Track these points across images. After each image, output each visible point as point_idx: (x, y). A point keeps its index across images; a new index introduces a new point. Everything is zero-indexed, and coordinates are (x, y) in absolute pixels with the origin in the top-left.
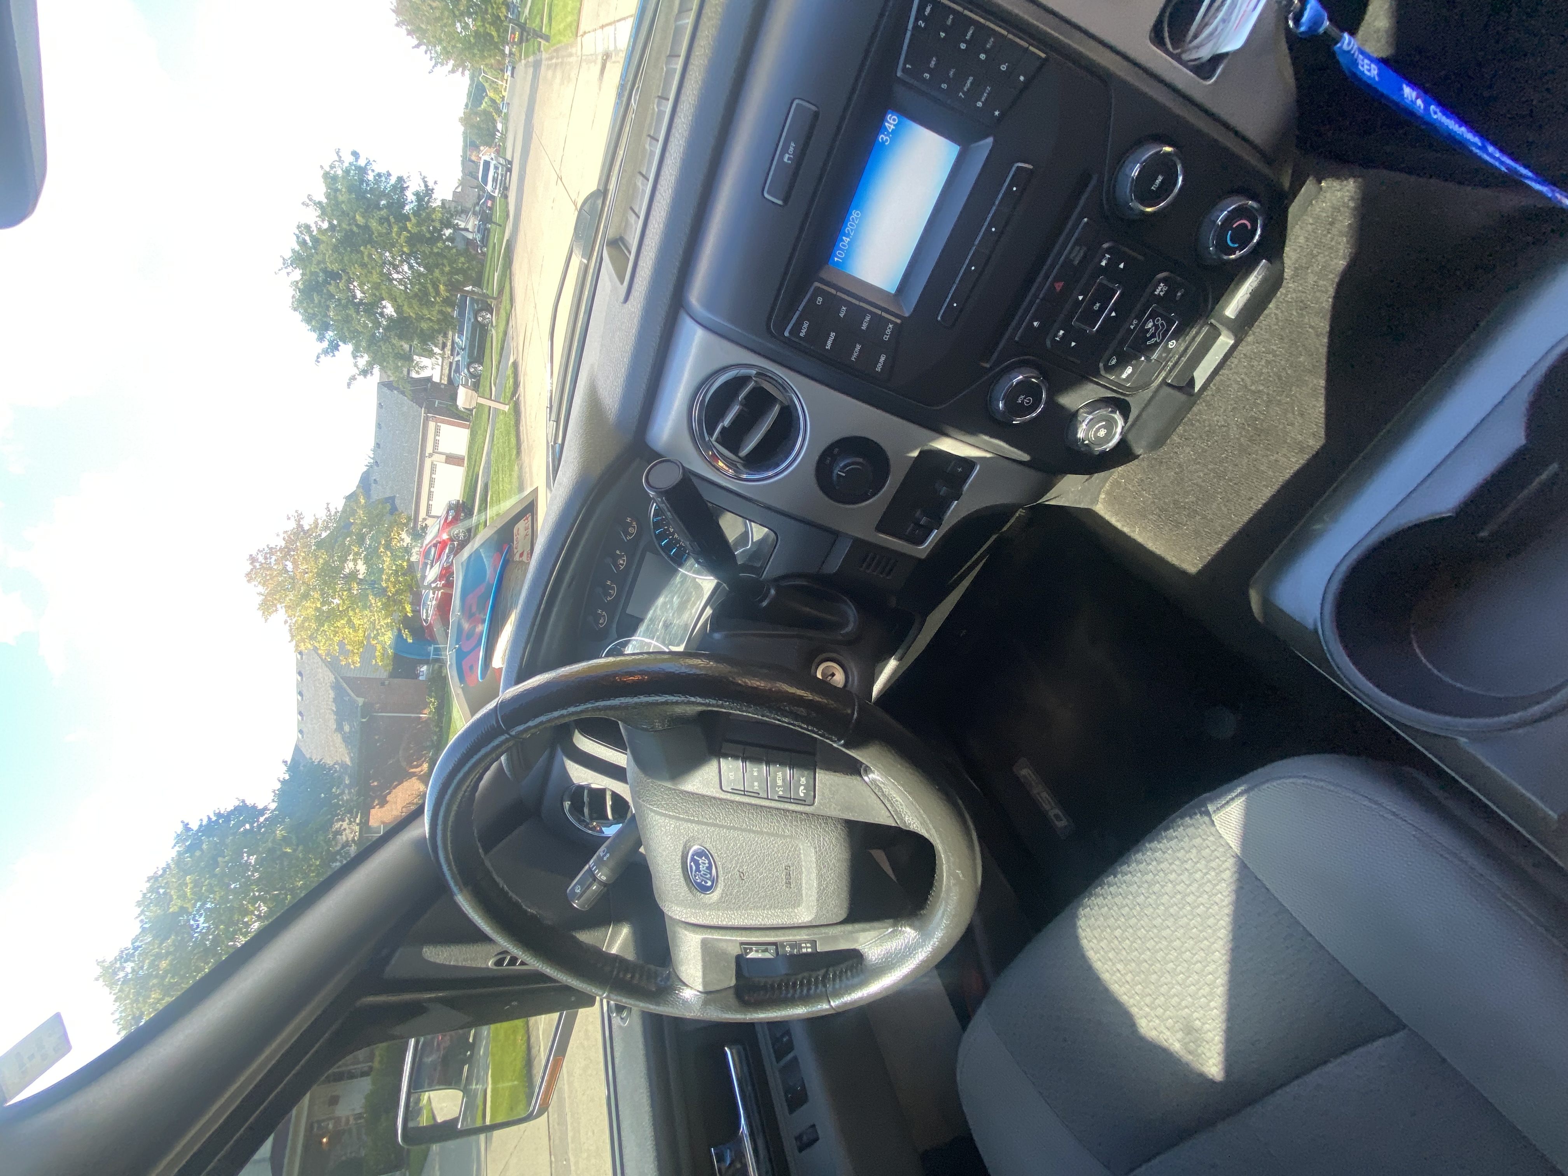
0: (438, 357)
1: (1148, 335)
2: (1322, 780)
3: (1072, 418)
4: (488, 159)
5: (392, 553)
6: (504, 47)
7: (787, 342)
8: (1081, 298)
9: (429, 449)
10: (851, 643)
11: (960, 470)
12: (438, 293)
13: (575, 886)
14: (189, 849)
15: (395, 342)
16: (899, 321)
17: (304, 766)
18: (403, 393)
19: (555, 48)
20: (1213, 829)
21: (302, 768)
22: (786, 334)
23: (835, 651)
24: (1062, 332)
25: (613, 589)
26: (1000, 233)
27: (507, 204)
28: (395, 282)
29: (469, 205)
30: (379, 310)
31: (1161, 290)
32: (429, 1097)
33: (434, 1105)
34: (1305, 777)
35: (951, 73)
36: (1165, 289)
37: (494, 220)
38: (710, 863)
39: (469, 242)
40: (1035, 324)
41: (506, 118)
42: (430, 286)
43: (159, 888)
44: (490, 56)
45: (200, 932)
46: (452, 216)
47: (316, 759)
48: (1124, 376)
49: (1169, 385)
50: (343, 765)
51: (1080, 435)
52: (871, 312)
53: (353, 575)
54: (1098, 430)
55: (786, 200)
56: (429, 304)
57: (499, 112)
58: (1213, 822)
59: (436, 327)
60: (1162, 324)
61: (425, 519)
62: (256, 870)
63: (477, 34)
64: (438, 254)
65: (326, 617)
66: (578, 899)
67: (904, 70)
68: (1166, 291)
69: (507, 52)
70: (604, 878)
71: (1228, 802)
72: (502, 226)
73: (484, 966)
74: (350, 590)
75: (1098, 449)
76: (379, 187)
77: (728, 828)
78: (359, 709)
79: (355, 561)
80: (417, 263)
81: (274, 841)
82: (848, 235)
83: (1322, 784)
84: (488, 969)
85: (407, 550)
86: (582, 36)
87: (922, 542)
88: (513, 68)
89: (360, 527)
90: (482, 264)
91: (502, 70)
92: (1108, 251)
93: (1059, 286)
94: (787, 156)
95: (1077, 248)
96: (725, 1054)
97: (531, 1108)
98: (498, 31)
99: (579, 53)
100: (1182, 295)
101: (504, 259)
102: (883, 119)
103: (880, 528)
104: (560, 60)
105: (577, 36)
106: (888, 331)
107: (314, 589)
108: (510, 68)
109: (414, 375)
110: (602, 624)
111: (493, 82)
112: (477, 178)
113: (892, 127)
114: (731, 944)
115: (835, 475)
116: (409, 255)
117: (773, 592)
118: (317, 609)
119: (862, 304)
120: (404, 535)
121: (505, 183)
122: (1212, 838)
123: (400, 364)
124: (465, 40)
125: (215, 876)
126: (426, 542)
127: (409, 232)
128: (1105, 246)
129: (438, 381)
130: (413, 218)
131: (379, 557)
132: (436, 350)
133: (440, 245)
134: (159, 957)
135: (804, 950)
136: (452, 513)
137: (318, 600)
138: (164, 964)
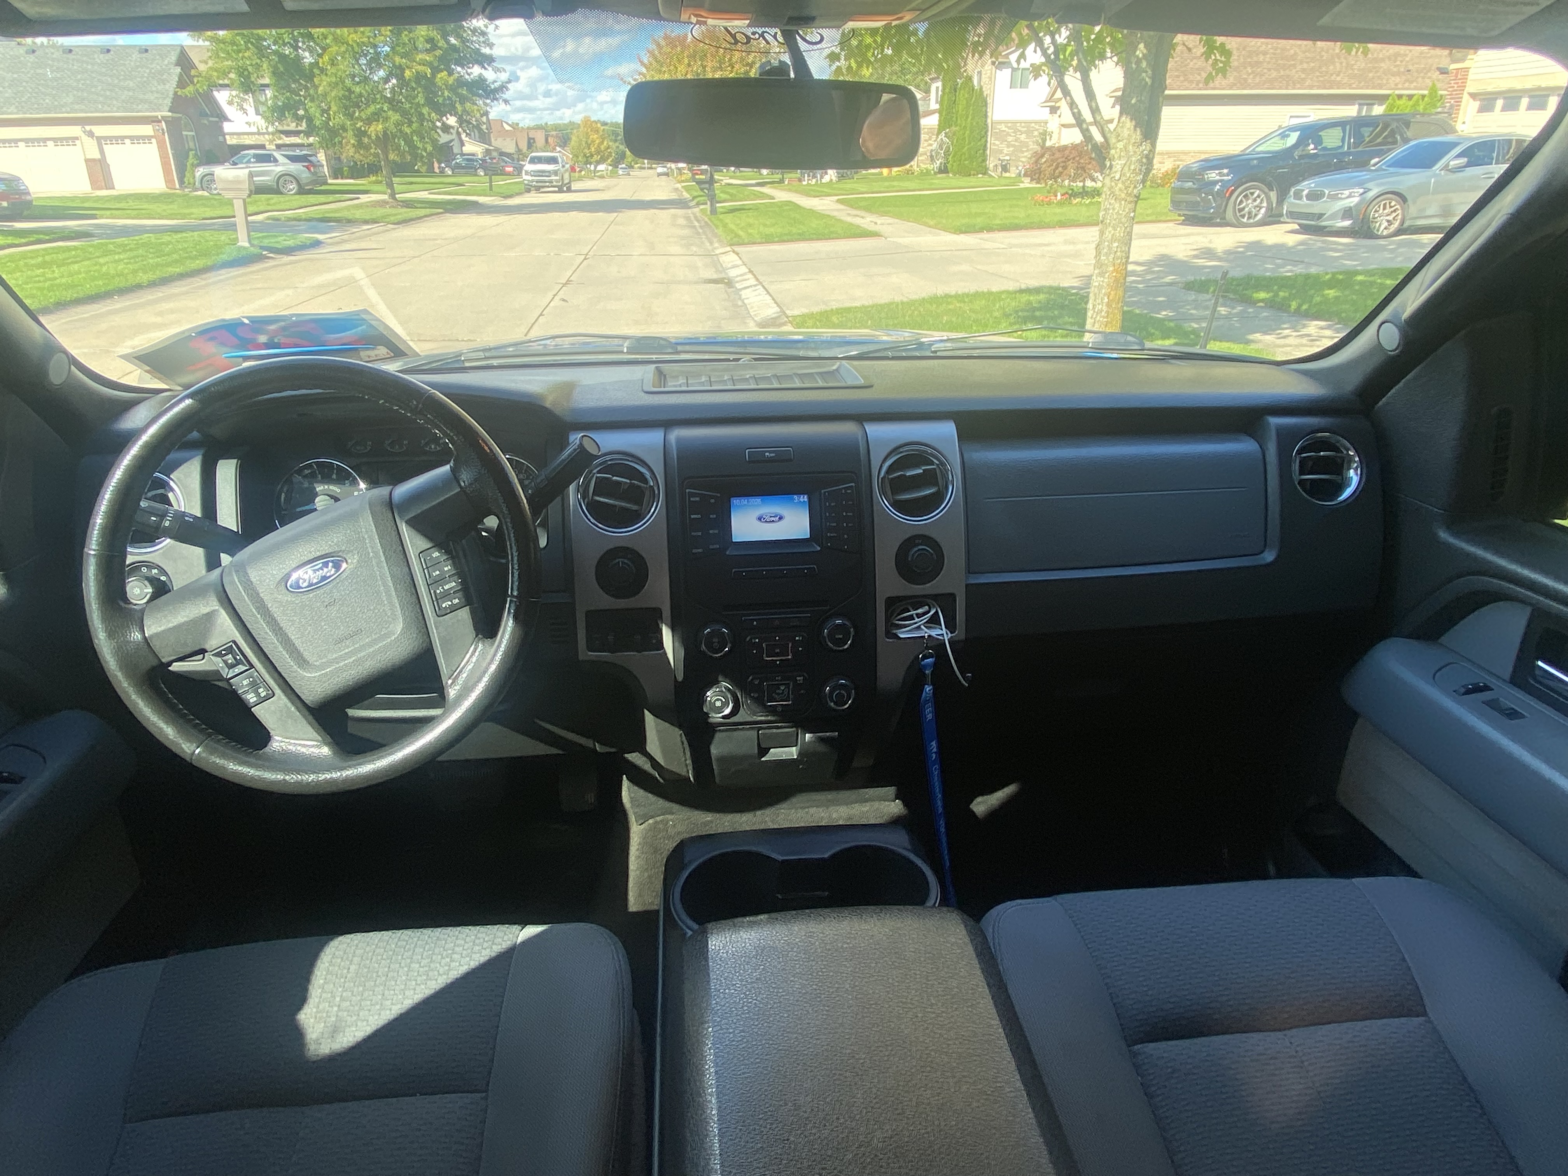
3: (714, 685)
7: (682, 493)
8: (777, 639)
9: (100, 130)
11: (654, 641)
18: (182, 82)
22: (687, 491)
27: (517, 194)
31: (800, 680)
37: (493, 178)
40: (755, 623)
42: (372, 109)
55: (749, 462)
64: (421, 114)
67: (826, 493)
82: (747, 501)
86: (734, 252)
87: (592, 650)
92: (804, 637)
93: (777, 623)
94: (768, 454)
95: (796, 620)
99: (717, 252)
102: (802, 494)
103: (587, 612)
105: (731, 245)
106: (714, 546)
113: (801, 500)
115: (617, 560)
119: (721, 525)
128: (805, 634)
130: (452, 78)
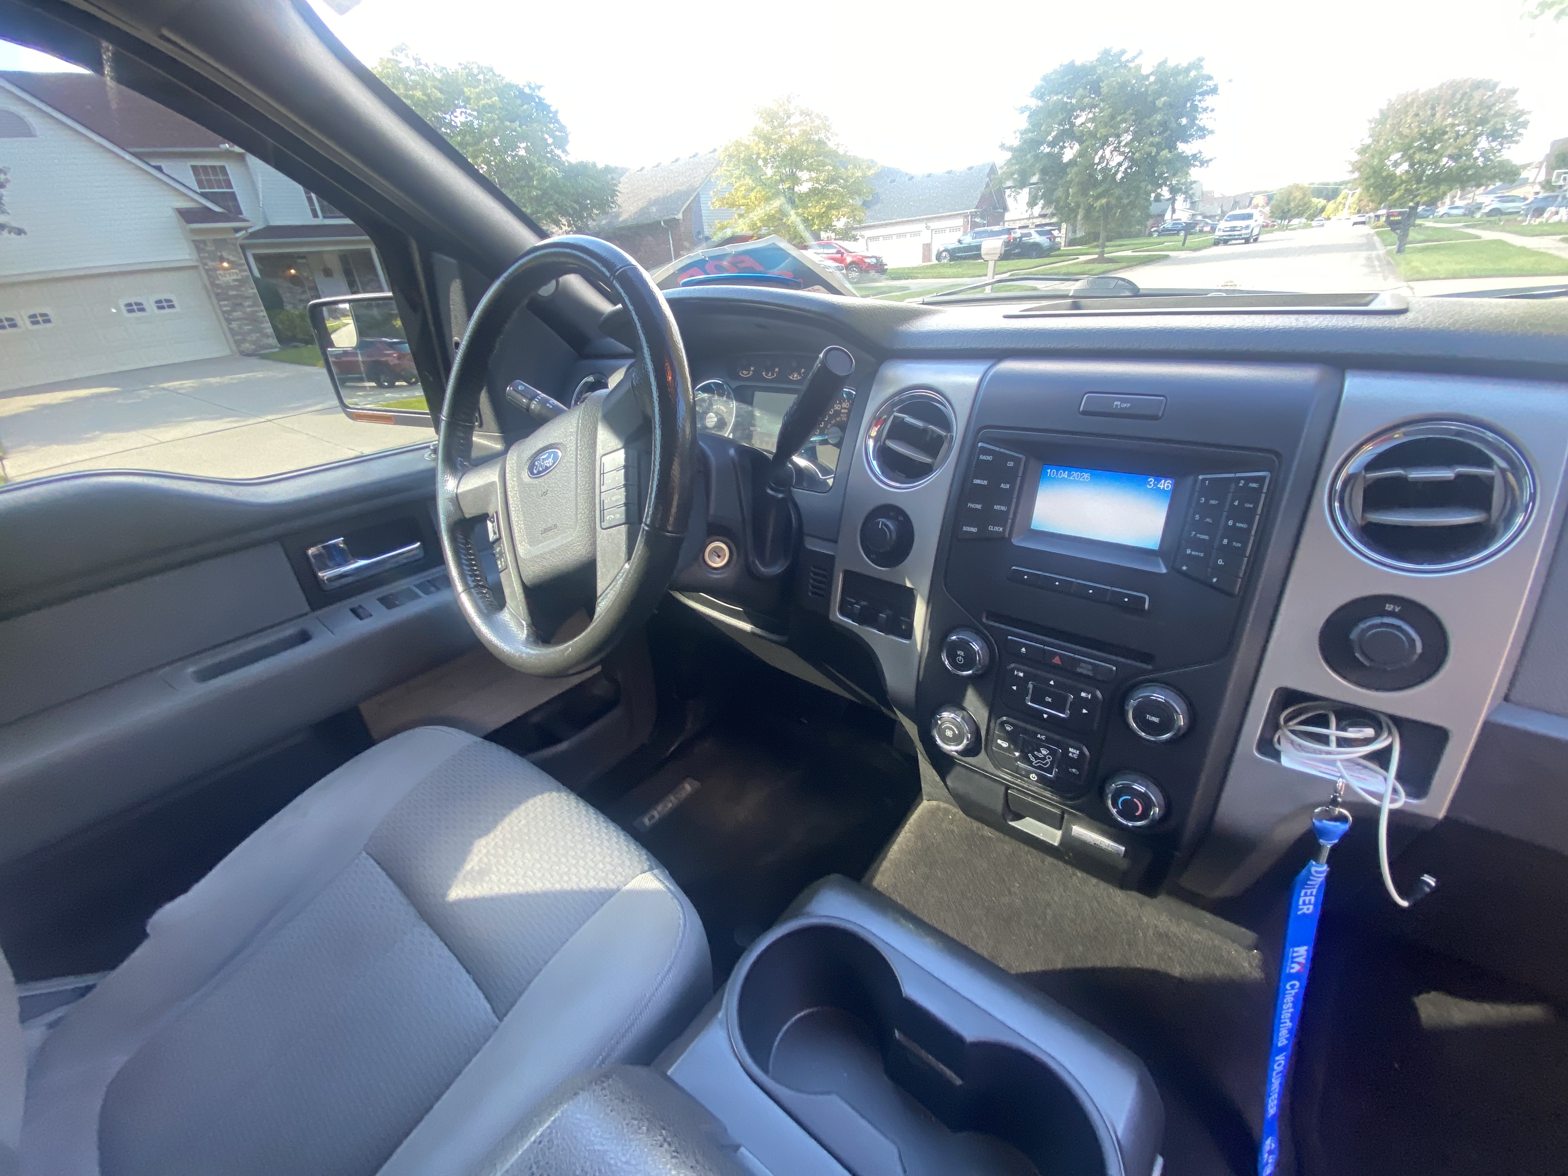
0: (1029, 212)
1: (1036, 753)
2: (683, 936)
3: (957, 704)
4: (1255, 218)
5: (824, 213)
6: (1384, 208)
7: (974, 445)
8: (1052, 683)
9: (934, 225)
10: (749, 571)
11: (904, 627)
12: (1098, 197)
13: (522, 386)
14: (522, 92)
15: (1037, 165)
16: (1007, 535)
17: (613, 179)
18: (988, 185)
19: (1391, 261)
20: (639, 873)
21: (610, 176)
22: (980, 444)
23: (738, 555)
24: (1021, 674)
25: (773, 375)
26: (1088, 597)
27: (1205, 247)
28: (1101, 152)
29: (1201, 208)
30: (1066, 145)
31: (1073, 752)
32: (348, 324)
33: (344, 329)
34: (685, 925)
35: (1208, 520)
36: (1075, 756)
37: (1189, 237)
38: (550, 467)
39: (1161, 216)
40: (1023, 650)
41: (1306, 226)
42: (1103, 188)
43: (483, 73)
44: (1371, 196)
45: (452, 120)
46: (1185, 193)
47: (620, 187)
48: (999, 741)
49: (1006, 794)
50: (617, 216)
51: (945, 715)
52: (1009, 510)
53: (796, 180)
54: (951, 729)
55: (1084, 413)
56: (1084, 191)
57: (1311, 218)
58: (644, 872)
59: (1062, 204)
60: (1047, 762)
61: (863, 237)
62: (513, 157)
63: (1392, 176)
64: (1139, 188)
65: (751, 165)
66: (514, 389)
67: (1204, 480)
68: (1073, 758)
69: (1379, 212)
70: (533, 406)
71: (660, 880)
72: (1183, 247)
73: (454, 333)
74: (782, 181)
75: (935, 734)
76: (1200, 113)
77: (576, 471)
78: (672, 216)
79: (811, 179)
80: (1126, 169)
81: (541, 167)
82: (1069, 475)
83: (680, 935)
84: (451, 337)
85: (829, 227)
87: (842, 614)
88: (1363, 223)
89: (845, 177)
90: (1138, 235)
91: (1359, 211)
92: (1094, 696)
93: (1057, 660)
94: (1119, 403)
95: (1090, 667)
96: (415, 543)
97: (351, 406)
98: (1401, 197)
100: (1074, 773)
101: (1147, 257)
102: (1166, 477)
103: (847, 574)
104: (1378, 269)
106: (996, 529)
107: (776, 149)
108: (1363, 219)
109: (1008, 192)
110: (742, 373)
111: (1344, 205)
112: (1233, 208)
113: (1162, 487)
114: (495, 506)
115: (879, 519)
116: (1132, 160)
117: (780, 496)
118: (758, 154)
119: (1014, 500)
120: (843, 220)
121: (1231, 240)
122: (631, 872)
123: (1016, 176)
124: (1382, 166)
125: (502, 122)
126: (840, 243)
127: (1158, 153)
128: (1098, 693)
129: (1006, 219)
130: (1173, 154)
131: (818, 202)
132: (1037, 210)
133: (1149, 187)
134: (424, 88)
135: (499, 562)
136: (874, 261)
137: (768, 154)
138: (418, 94)
